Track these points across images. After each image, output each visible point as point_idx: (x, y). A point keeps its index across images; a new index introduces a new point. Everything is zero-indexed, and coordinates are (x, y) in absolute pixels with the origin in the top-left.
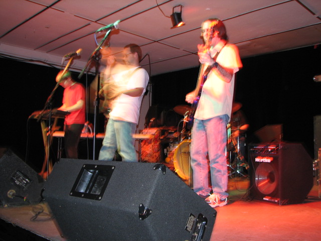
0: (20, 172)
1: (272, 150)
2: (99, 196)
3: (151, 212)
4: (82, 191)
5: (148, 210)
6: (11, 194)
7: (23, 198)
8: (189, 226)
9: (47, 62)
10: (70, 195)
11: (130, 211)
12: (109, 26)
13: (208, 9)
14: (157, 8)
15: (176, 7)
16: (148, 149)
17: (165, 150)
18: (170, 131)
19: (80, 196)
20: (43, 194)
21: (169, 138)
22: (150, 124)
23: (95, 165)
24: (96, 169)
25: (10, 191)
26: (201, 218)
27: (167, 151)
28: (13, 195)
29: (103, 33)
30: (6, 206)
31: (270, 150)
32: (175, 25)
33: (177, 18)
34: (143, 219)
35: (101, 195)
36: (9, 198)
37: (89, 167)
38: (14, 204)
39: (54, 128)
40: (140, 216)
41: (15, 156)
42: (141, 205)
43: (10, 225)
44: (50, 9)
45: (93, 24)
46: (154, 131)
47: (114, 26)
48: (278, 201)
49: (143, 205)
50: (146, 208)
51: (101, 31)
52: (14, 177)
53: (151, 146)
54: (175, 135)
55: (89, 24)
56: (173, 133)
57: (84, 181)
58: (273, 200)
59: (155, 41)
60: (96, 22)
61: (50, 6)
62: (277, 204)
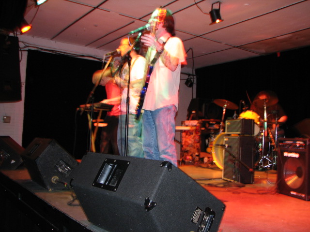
0: (62, 160)
1: (301, 146)
2: (115, 188)
3: (155, 204)
4: (102, 182)
5: (153, 203)
6: (55, 179)
7: (64, 184)
8: (195, 219)
9: (97, 57)
10: (92, 185)
11: (138, 202)
12: (140, 29)
13: (246, 4)
14: (195, 5)
15: (214, 3)
16: (190, 140)
17: (207, 141)
18: (211, 123)
19: (100, 187)
20: (72, 183)
21: (210, 129)
22: (192, 115)
23: (114, 160)
24: (115, 164)
25: (54, 177)
26: (208, 211)
27: (209, 141)
28: (56, 181)
29: (135, 35)
30: (50, 190)
31: (298, 145)
32: (214, 21)
33: (215, 14)
34: (148, 211)
35: (117, 187)
36: (53, 183)
37: (109, 161)
38: (57, 189)
39: (99, 120)
40: (146, 208)
41: (58, 147)
42: (147, 198)
43: (50, 207)
44: (97, 10)
45: (137, 22)
46: (195, 123)
47: (146, 29)
48: (305, 197)
49: (148, 198)
50: (151, 201)
51: (134, 33)
52: (58, 165)
53: (192, 136)
54: (216, 127)
55: (134, 22)
56: (214, 124)
57: (104, 173)
58: (300, 195)
59: (197, 36)
60: (140, 19)
61: (97, 7)
62: (304, 199)
